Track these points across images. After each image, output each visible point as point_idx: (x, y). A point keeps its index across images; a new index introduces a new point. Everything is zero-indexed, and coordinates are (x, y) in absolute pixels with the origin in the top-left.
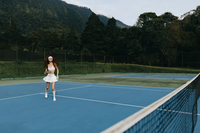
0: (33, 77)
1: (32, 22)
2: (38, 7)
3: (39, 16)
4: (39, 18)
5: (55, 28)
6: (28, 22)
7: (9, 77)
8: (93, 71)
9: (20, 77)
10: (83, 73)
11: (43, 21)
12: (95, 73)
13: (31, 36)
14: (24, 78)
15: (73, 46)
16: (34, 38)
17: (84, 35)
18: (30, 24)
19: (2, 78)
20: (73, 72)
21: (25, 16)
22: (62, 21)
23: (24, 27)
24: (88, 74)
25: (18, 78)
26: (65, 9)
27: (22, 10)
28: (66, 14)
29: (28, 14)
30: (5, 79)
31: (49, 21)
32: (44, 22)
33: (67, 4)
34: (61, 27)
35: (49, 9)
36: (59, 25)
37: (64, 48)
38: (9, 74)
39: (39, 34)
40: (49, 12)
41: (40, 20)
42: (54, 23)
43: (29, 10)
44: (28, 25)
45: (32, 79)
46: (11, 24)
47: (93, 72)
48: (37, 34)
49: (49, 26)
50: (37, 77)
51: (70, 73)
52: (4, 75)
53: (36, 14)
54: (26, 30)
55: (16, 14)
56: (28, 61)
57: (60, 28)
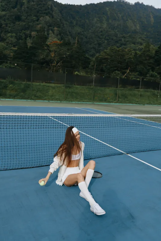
0: (79, 102)
1: (108, 38)
2: (117, 18)
3: (117, 30)
4: (117, 33)
5: (134, 43)
6: (104, 39)
7: (57, 100)
8: (157, 101)
9: (67, 101)
10: (140, 103)
11: (122, 35)
12: (159, 104)
13: (102, 56)
14: (70, 102)
15: (146, 68)
16: (105, 59)
17: (158, 53)
18: (106, 41)
19: (50, 100)
20: (127, 101)
21: (101, 32)
22: (145, 34)
23: (100, 44)
24: (147, 104)
25: (65, 102)
26: (152, 16)
27: (99, 25)
28: (152, 23)
29: (105, 29)
30: (53, 101)
31: (128, 35)
32: (122, 37)
33: (155, 9)
34: (143, 42)
35: (130, 19)
36: (140, 40)
37: (131, 71)
38: (57, 97)
39: (110, 53)
40: (129, 23)
41: (117, 35)
42: (134, 38)
43: (107, 24)
44: (104, 43)
45: (78, 103)
46: (77, 44)
47: (156, 103)
48: (108, 53)
49: (128, 41)
50: (83, 102)
51: (124, 101)
52: (53, 98)
53: (114, 27)
54: (101, 48)
55: (92, 30)
56: (78, 85)
57: (141, 44)
